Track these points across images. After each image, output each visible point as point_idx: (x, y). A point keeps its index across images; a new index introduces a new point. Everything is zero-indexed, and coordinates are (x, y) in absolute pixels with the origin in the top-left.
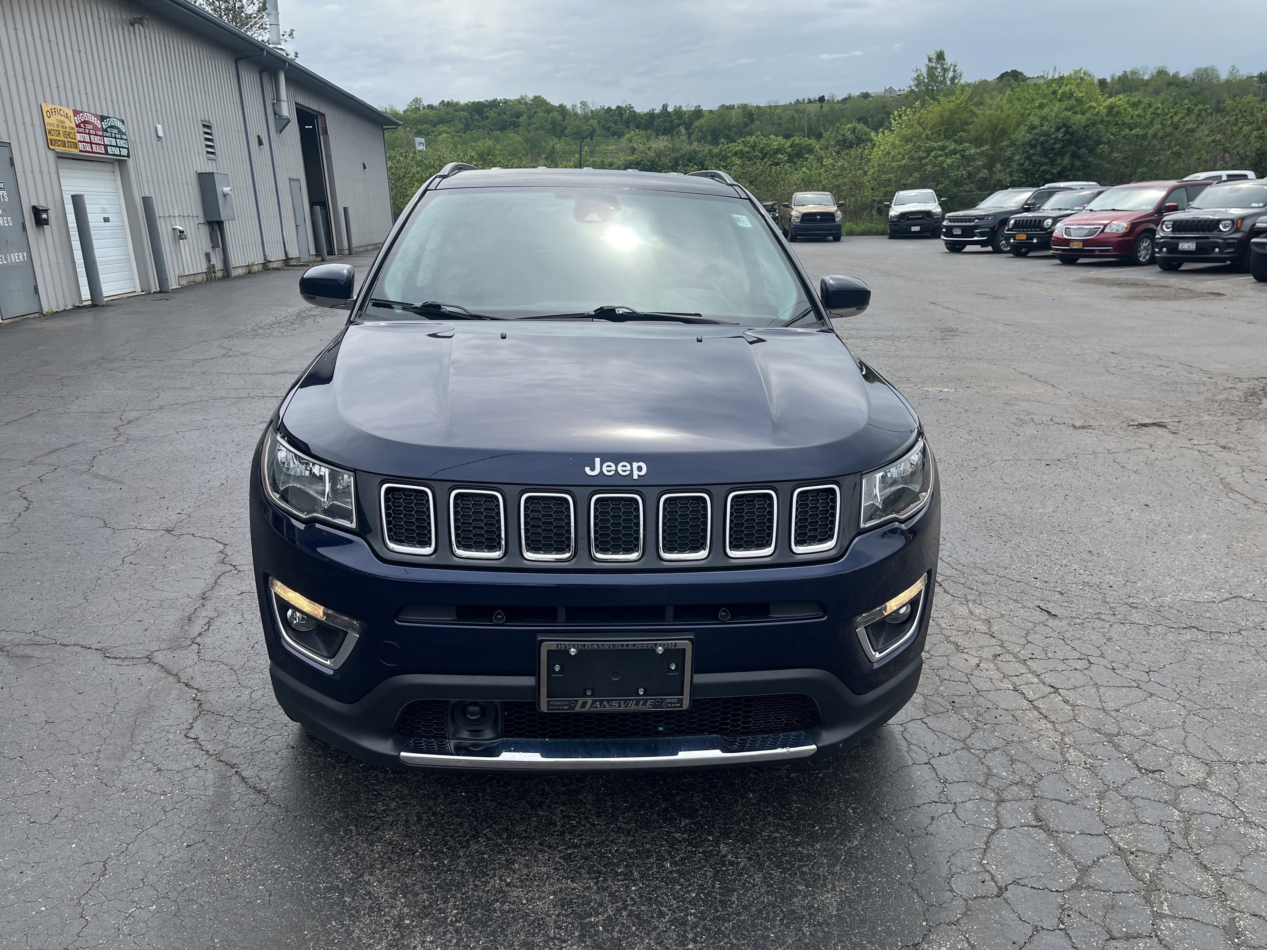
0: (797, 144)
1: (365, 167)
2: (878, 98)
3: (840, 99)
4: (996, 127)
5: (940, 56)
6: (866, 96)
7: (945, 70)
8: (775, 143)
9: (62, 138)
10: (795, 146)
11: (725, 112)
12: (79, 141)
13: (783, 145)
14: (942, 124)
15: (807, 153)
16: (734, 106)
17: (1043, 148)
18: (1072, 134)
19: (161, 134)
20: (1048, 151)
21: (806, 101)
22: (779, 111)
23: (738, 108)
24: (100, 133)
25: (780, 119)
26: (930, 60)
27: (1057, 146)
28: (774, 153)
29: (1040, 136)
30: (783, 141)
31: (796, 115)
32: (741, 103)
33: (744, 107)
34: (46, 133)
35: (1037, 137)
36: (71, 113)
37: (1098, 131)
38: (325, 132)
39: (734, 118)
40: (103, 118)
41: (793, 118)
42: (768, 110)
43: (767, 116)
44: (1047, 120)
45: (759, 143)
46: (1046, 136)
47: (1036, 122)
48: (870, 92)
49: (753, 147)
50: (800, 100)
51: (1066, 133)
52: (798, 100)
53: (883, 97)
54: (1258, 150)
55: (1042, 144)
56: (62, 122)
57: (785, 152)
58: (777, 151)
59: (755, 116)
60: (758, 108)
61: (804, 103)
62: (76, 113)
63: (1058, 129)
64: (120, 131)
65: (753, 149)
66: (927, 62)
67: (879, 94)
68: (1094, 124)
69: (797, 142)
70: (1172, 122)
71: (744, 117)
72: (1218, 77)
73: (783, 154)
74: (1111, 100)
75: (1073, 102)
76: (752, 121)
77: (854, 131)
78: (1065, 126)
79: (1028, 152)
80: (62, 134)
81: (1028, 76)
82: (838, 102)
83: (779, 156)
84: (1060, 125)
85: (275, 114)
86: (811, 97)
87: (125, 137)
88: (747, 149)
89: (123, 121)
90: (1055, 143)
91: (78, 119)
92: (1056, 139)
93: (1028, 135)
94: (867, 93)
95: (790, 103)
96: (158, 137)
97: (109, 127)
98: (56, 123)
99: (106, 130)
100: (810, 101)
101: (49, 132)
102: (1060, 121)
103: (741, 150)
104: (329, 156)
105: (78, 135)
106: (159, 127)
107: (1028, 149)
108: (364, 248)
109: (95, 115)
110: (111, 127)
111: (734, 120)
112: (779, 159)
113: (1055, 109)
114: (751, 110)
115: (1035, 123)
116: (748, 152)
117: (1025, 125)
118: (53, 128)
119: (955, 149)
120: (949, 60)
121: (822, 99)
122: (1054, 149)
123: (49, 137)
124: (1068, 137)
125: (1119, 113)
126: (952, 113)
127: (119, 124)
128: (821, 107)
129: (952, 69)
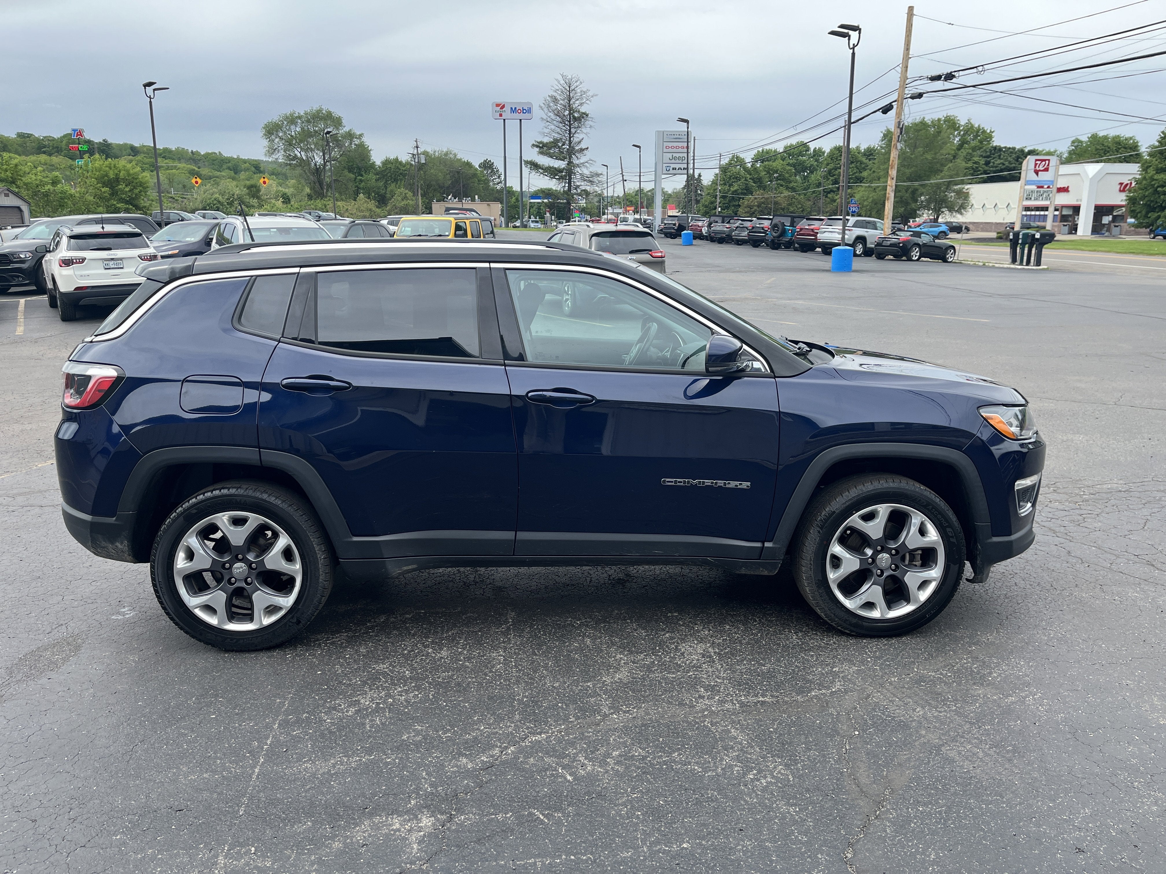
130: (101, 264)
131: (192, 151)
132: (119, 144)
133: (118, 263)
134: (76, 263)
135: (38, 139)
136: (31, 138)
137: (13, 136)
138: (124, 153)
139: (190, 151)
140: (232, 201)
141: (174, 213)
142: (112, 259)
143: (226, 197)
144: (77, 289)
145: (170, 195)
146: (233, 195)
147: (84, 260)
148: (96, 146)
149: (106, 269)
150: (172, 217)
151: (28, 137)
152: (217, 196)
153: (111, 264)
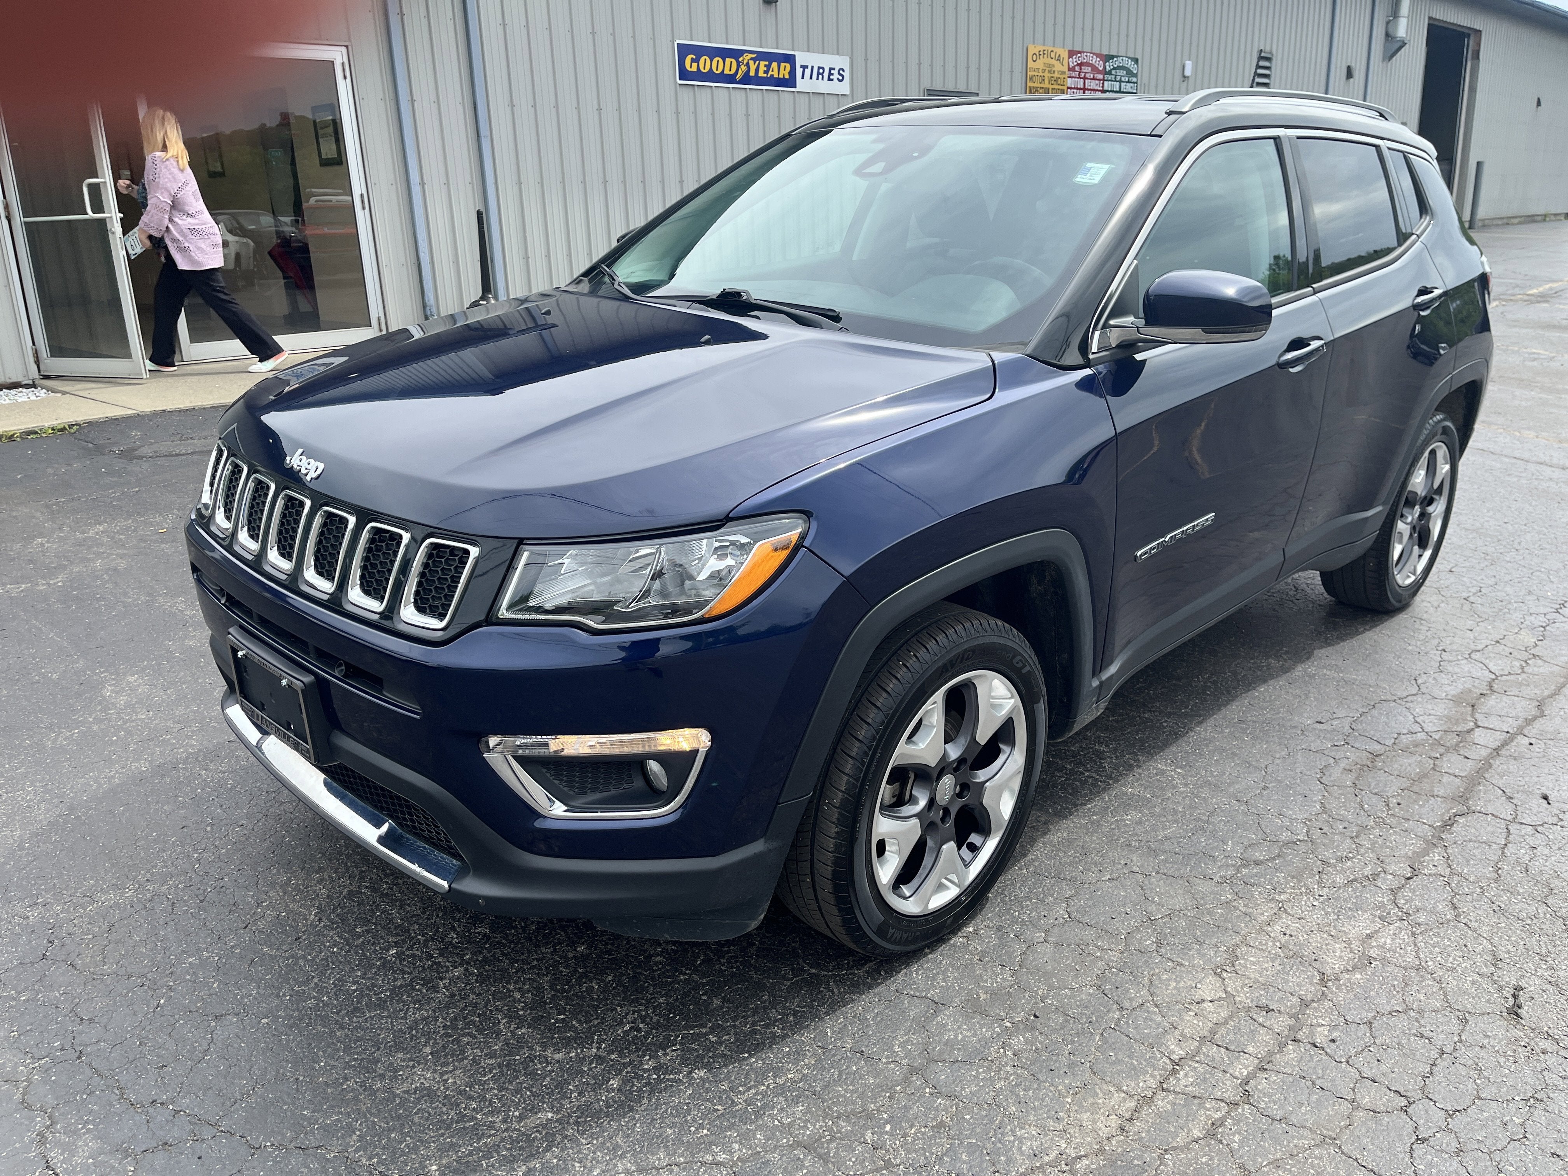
1: (1539, 103)
9: (1046, 85)
12: (1068, 88)
19: (1188, 72)
24: (1101, 77)
34: (1027, 78)
36: (1065, 55)
38: (1476, 55)
40: (1109, 58)
56: (1050, 66)
62: (1072, 54)
64: (1130, 73)
80: (1046, 81)
85: (1387, 35)
87: (1134, 80)
89: (1136, 61)
91: (1073, 62)
96: (1184, 77)
97: (1114, 68)
98: (1041, 67)
99: (1110, 73)
101: (1031, 79)
104: (1473, 90)
105: (1069, 80)
106: (1189, 64)
108: (1505, 221)
109: (1098, 55)
110: (1119, 68)
118: (1036, 74)
123: (1029, 84)
127: (1130, 64)
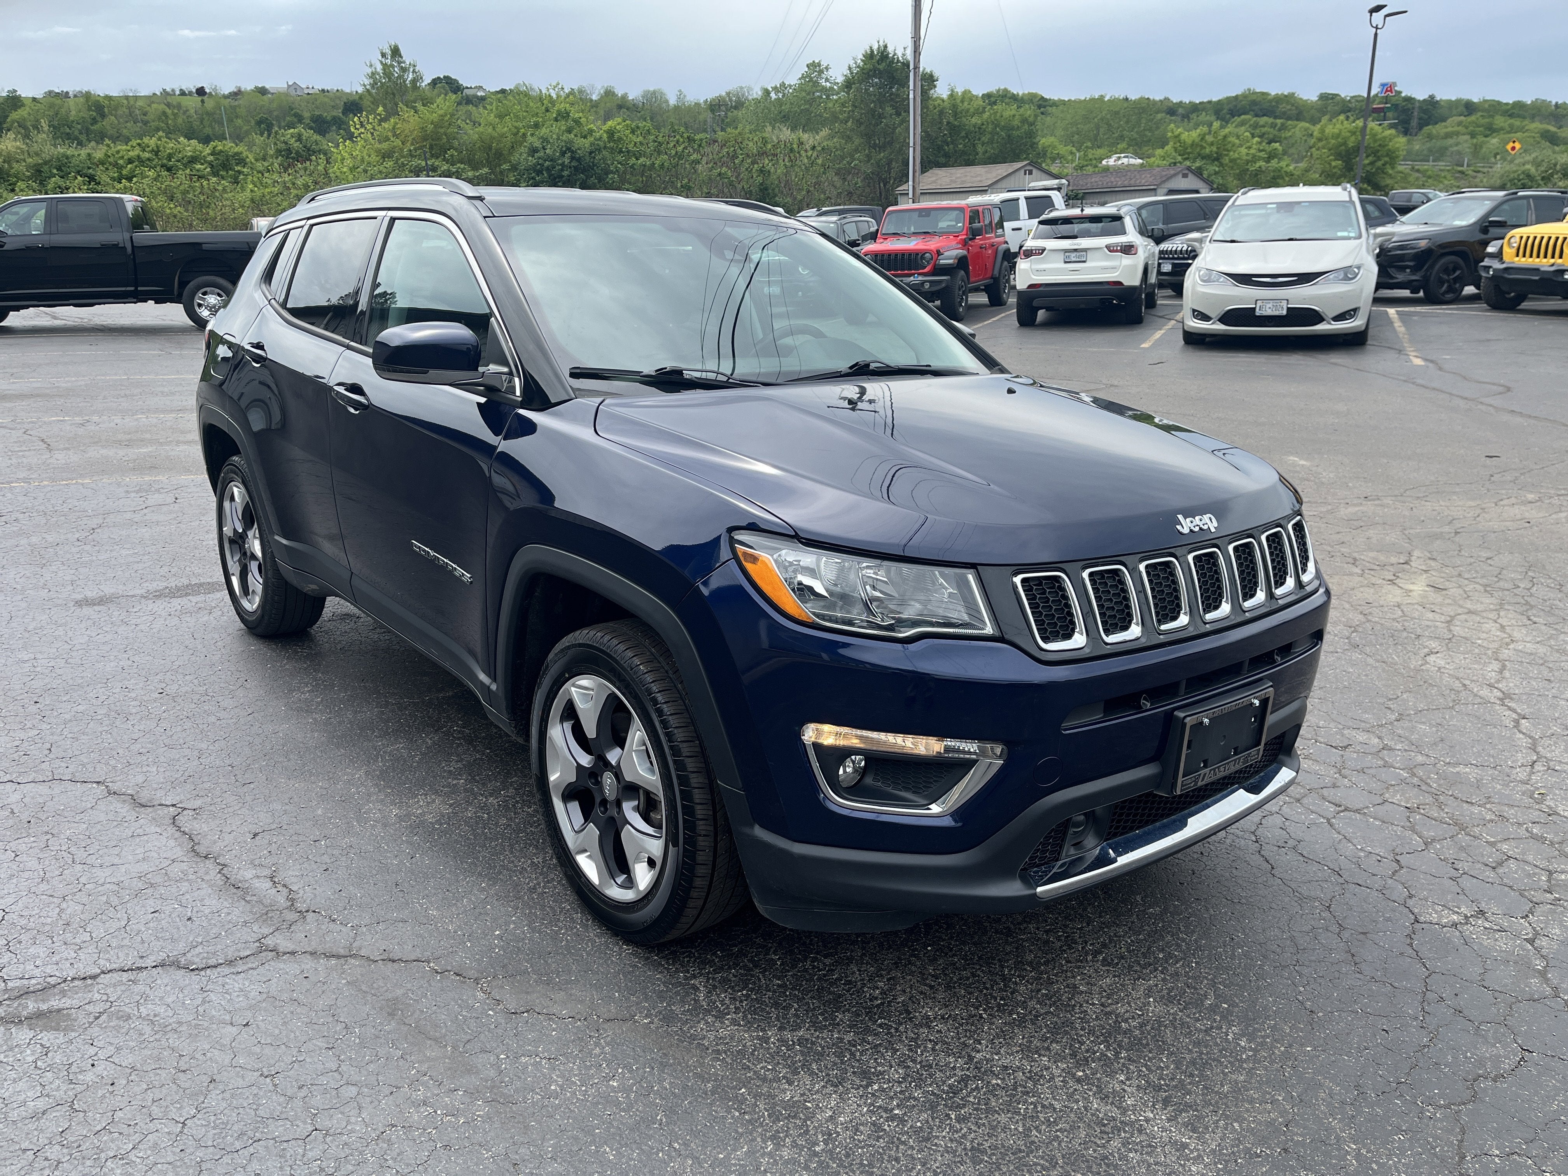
0: (221, 151)
2: (279, 96)
3: (226, 93)
4: (490, 148)
5: (396, 52)
6: (263, 91)
7: (404, 70)
8: (189, 148)
10: (218, 154)
11: (59, 102)
13: (201, 152)
14: (425, 138)
15: (237, 164)
16: (67, 93)
17: (550, 175)
18: (579, 160)
20: (555, 178)
21: (178, 93)
22: (140, 103)
23: (75, 96)
25: (144, 115)
26: (383, 55)
27: (565, 173)
28: (189, 162)
29: (545, 161)
30: (200, 147)
31: (169, 111)
32: (78, 89)
33: (87, 95)
35: (541, 161)
37: (604, 159)
39: (74, 111)
41: (164, 113)
42: (125, 102)
43: (125, 110)
44: (548, 142)
45: (164, 148)
46: (551, 160)
47: (537, 144)
48: (267, 87)
49: (156, 152)
50: (168, 90)
51: (572, 158)
52: (164, 90)
53: (287, 95)
54: (761, 184)
55: (548, 169)
57: (206, 162)
58: (193, 160)
59: (106, 110)
60: (109, 98)
61: (175, 94)
63: (563, 154)
65: (156, 155)
66: (380, 58)
67: (281, 90)
68: (599, 150)
69: (220, 148)
70: (677, 152)
71: (89, 109)
72: (667, 101)
73: (202, 164)
74: (610, 123)
75: (571, 123)
76: (103, 116)
77: (299, 138)
78: (568, 149)
79: (533, 178)
81: (465, 85)
82: (225, 97)
83: (198, 166)
84: (564, 149)
86: (184, 88)
88: (147, 155)
90: (562, 170)
92: (563, 164)
93: (530, 158)
94: (263, 88)
95: (154, 94)
100: (183, 93)
102: (563, 144)
103: (138, 156)
107: (533, 175)
111: (73, 113)
112: (198, 171)
113: (552, 130)
114: (98, 101)
115: (535, 145)
116: (149, 159)
117: (525, 147)
119: (449, 170)
120: (407, 58)
121: (201, 91)
122: (563, 176)
124: (574, 164)
125: (620, 139)
126: (437, 126)
128: (203, 101)
129: (411, 70)
130: (1061, 256)
131: (1557, 103)
132: (1450, 101)
133: (1079, 256)
134: (1036, 254)
135: (1343, 100)
136: (1335, 101)
137: (1314, 98)
138: (1454, 112)
139: (1554, 103)
140: (1552, 175)
141: (1416, 193)
142: (1076, 250)
143: (1543, 169)
144: (1030, 286)
145: (1460, 169)
146: (1555, 165)
147: (1044, 250)
148: (1417, 104)
149: (1066, 262)
150: (1416, 199)
151: (1332, 98)
152: (1528, 167)
153: (1073, 256)
